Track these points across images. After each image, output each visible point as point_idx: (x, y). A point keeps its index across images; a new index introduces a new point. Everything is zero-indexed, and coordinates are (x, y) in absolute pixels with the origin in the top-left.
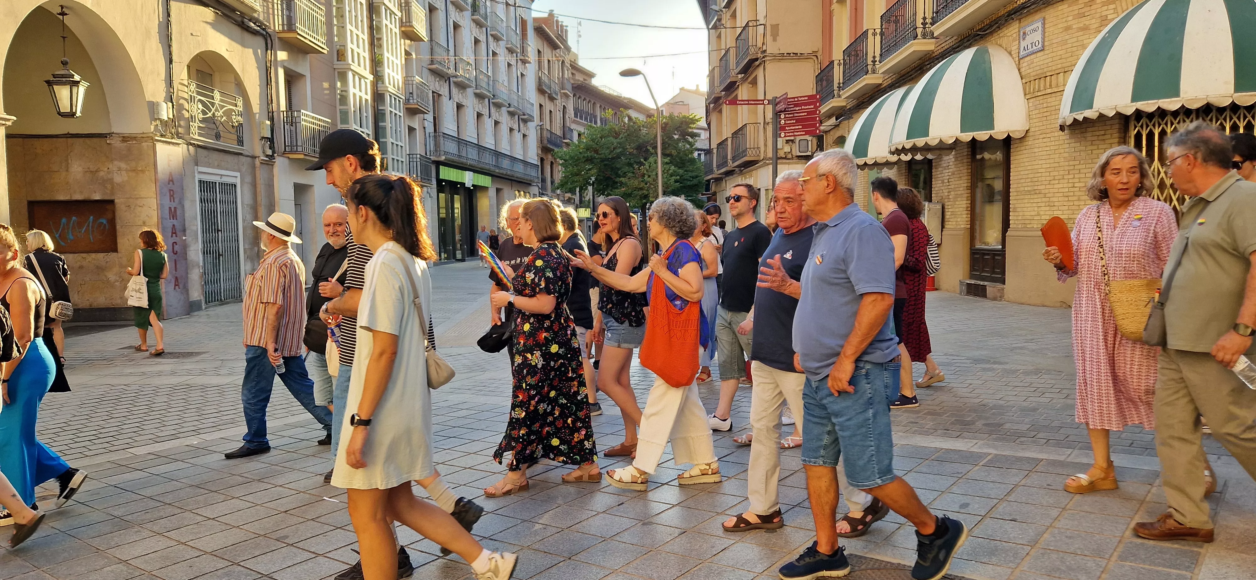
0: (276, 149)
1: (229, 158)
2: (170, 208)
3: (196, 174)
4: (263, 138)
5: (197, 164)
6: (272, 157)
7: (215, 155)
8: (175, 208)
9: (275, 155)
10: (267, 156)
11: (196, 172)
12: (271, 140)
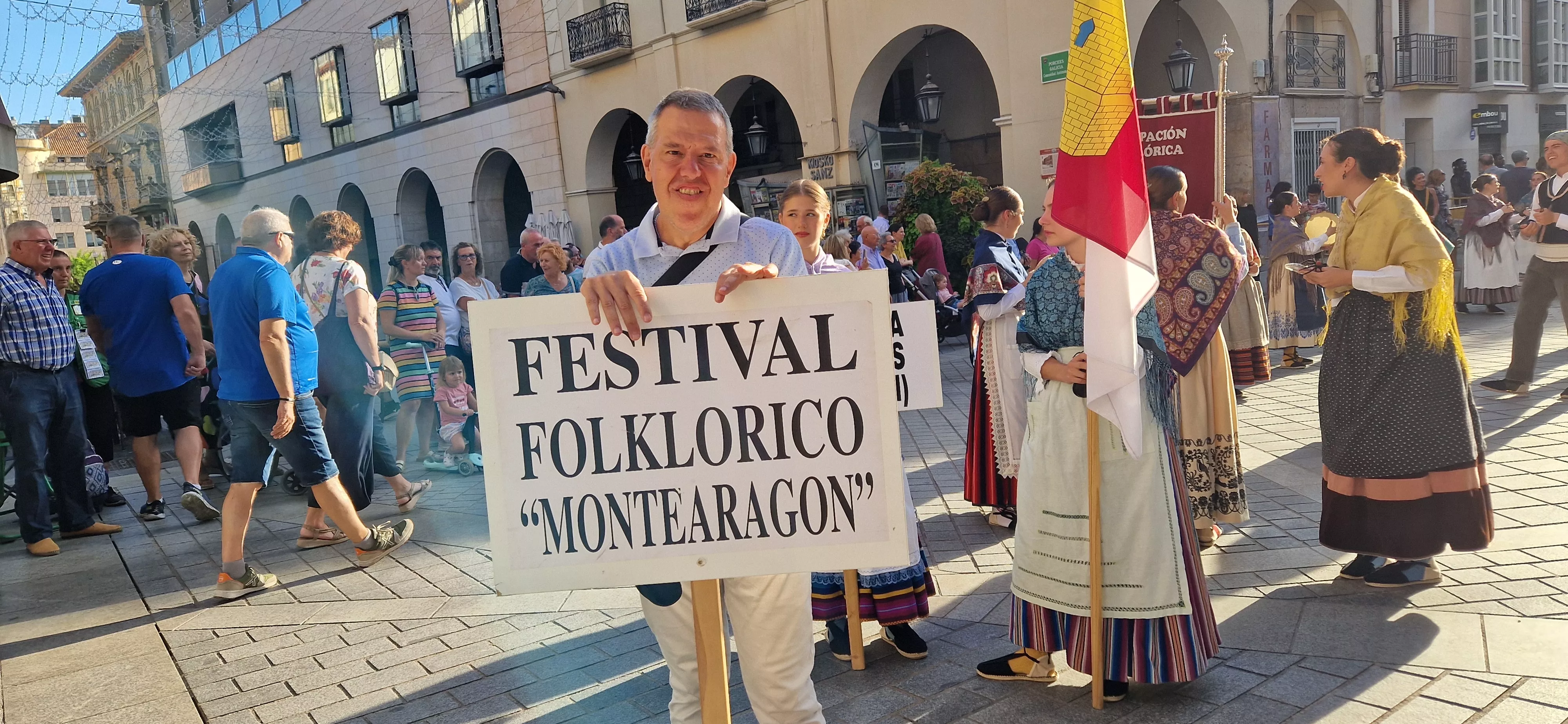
0: (1384, 84)
1: (1328, 103)
2: (1265, 164)
3: (1292, 127)
4: (1369, 74)
5: (1293, 117)
6: (1380, 93)
7: (1312, 104)
8: (1270, 163)
9: (1383, 91)
10: (1373, 93)
11: (1292, 124)
12: (1379, 75)
